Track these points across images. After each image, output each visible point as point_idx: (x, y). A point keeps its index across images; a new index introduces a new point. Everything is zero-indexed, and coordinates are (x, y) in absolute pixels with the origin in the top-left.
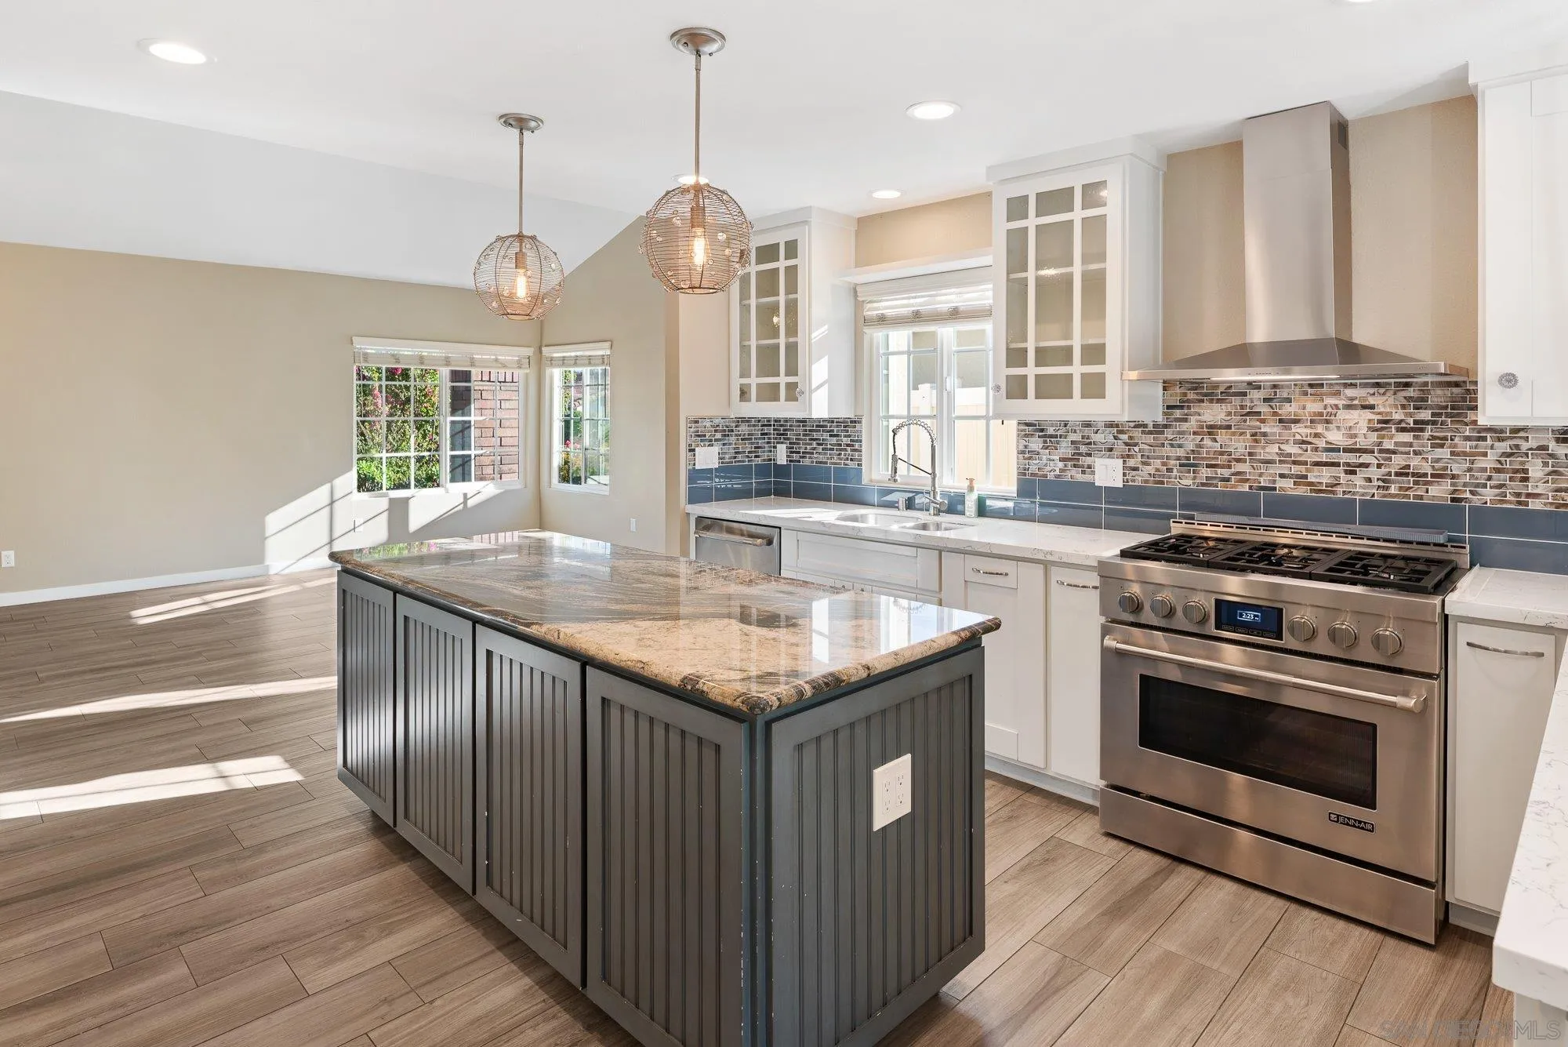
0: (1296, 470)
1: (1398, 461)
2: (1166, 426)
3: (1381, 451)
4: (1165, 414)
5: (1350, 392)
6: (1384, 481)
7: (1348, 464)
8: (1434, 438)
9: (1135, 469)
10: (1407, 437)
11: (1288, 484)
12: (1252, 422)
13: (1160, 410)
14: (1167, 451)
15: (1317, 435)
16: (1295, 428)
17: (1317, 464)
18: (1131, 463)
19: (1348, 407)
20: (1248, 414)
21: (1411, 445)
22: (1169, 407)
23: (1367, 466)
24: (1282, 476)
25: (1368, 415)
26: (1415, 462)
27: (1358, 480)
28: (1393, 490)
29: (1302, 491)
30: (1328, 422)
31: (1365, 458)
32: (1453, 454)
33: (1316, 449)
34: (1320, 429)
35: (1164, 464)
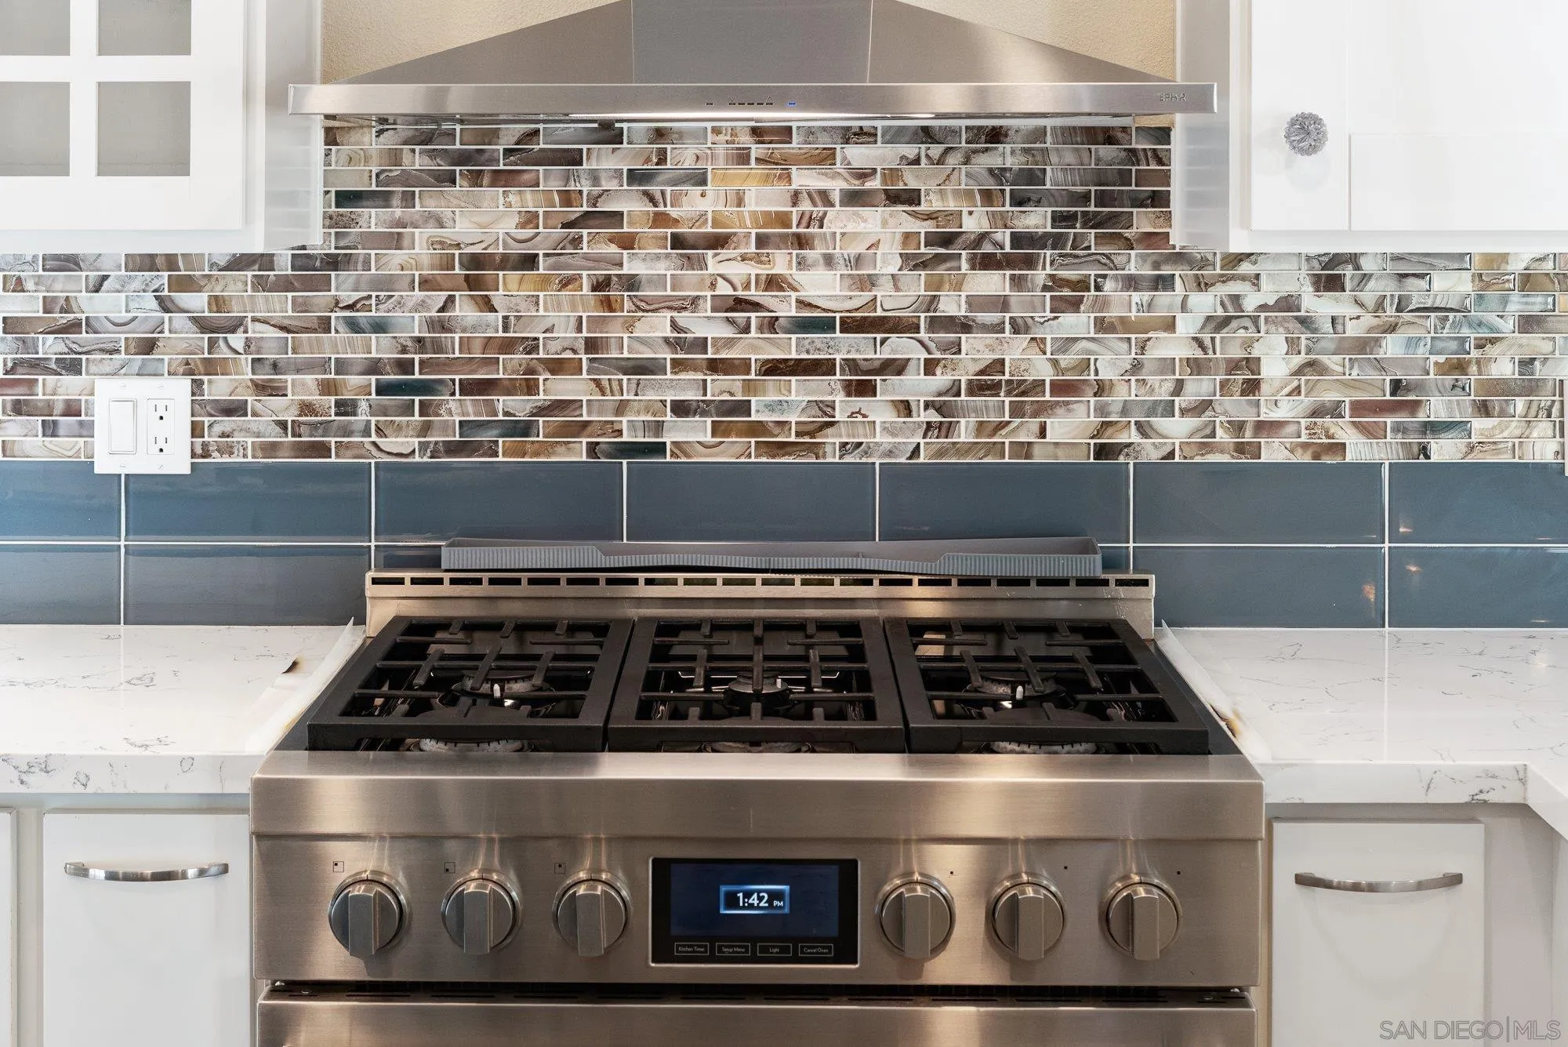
0: (721, 388)
1: (976, 350)
2: (334, 262)
3: (936, 324)
4: (331, 221)
5: (858, 155)
6: (940, 409)
7: (852, 365)
8: (1056, 283)
9: (233, 409)
10: (993, 283)
11: (695, 432)
12: (596, 244)
13: (317, 206)
14: (339, 344)
15: (773, 283)
16: (714, 263)
17: (774, 368)
18: (219, 388)
19: (854, 198)
20: (586, 220)
21: (1003, 304)
22: (346, 198)
23: (896, 367)
24: (681, 409)
25: (901, 220)
26: (1015, 351)
27: (878, 410)
28: (964, 432)
29: (734, 451)
30: (801, 242)
31: (899, 346)
32: (1102, 325)
33: (771, 325)
34: (781, 262)
35: (327, 388)
